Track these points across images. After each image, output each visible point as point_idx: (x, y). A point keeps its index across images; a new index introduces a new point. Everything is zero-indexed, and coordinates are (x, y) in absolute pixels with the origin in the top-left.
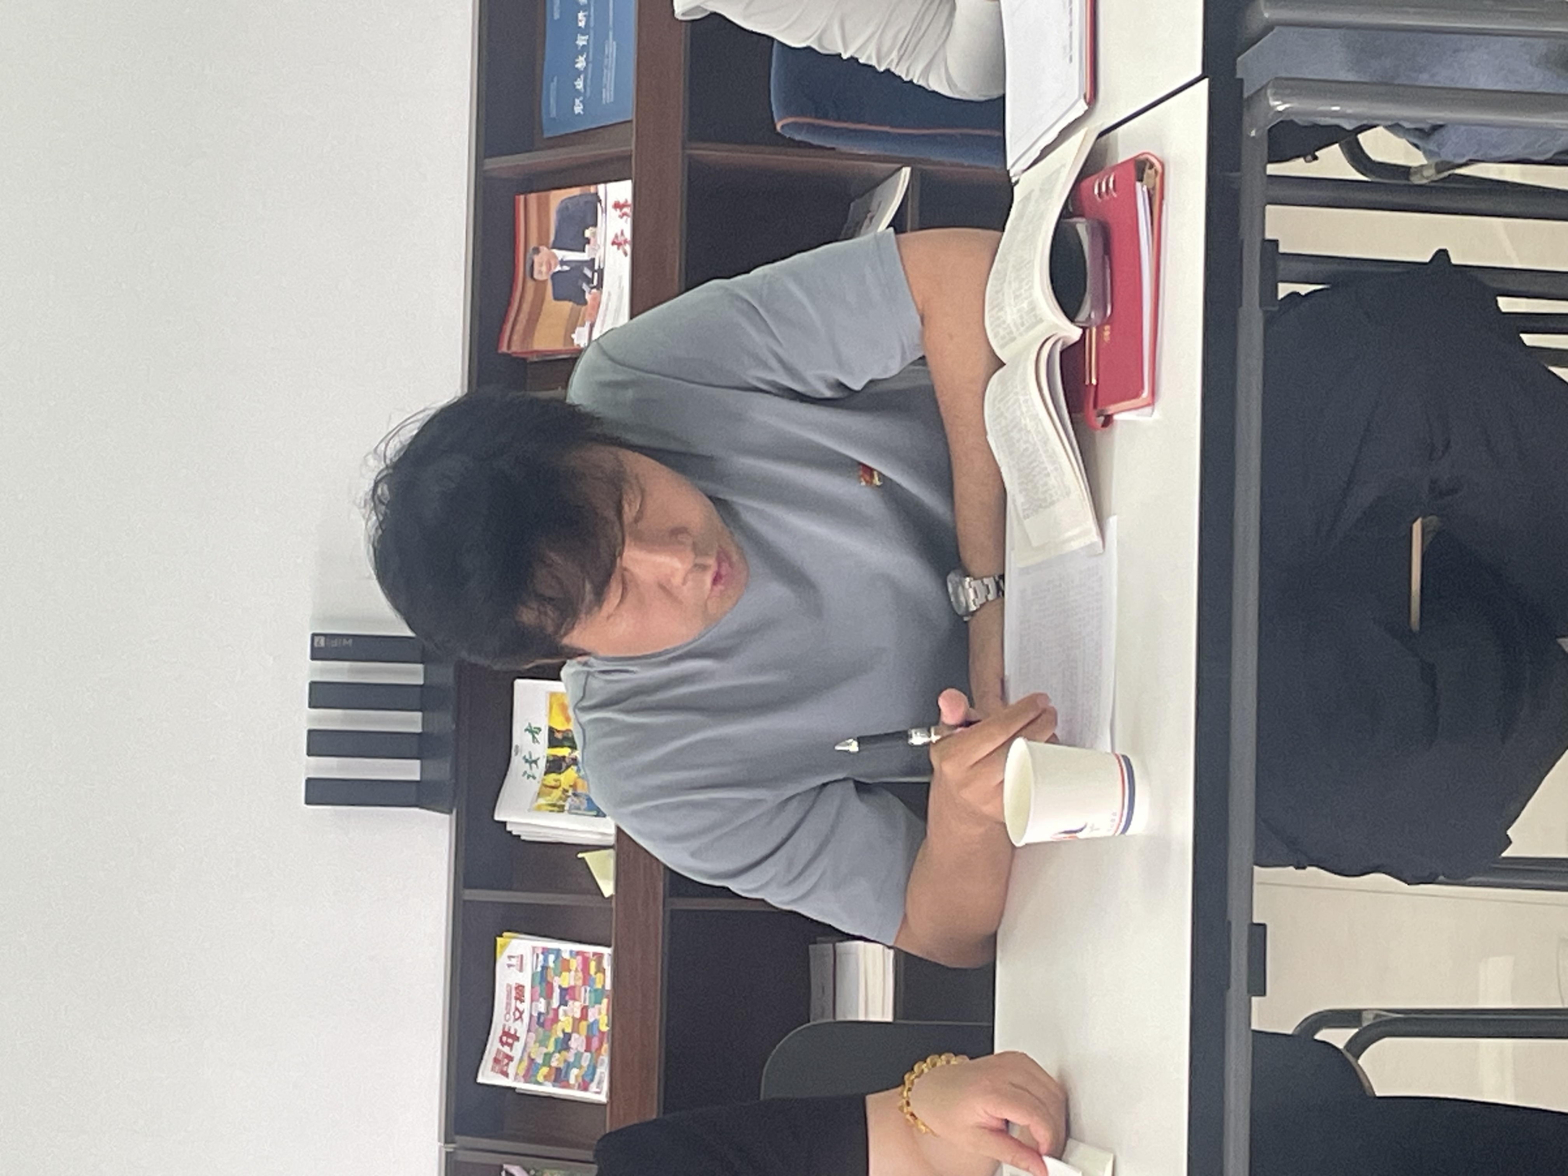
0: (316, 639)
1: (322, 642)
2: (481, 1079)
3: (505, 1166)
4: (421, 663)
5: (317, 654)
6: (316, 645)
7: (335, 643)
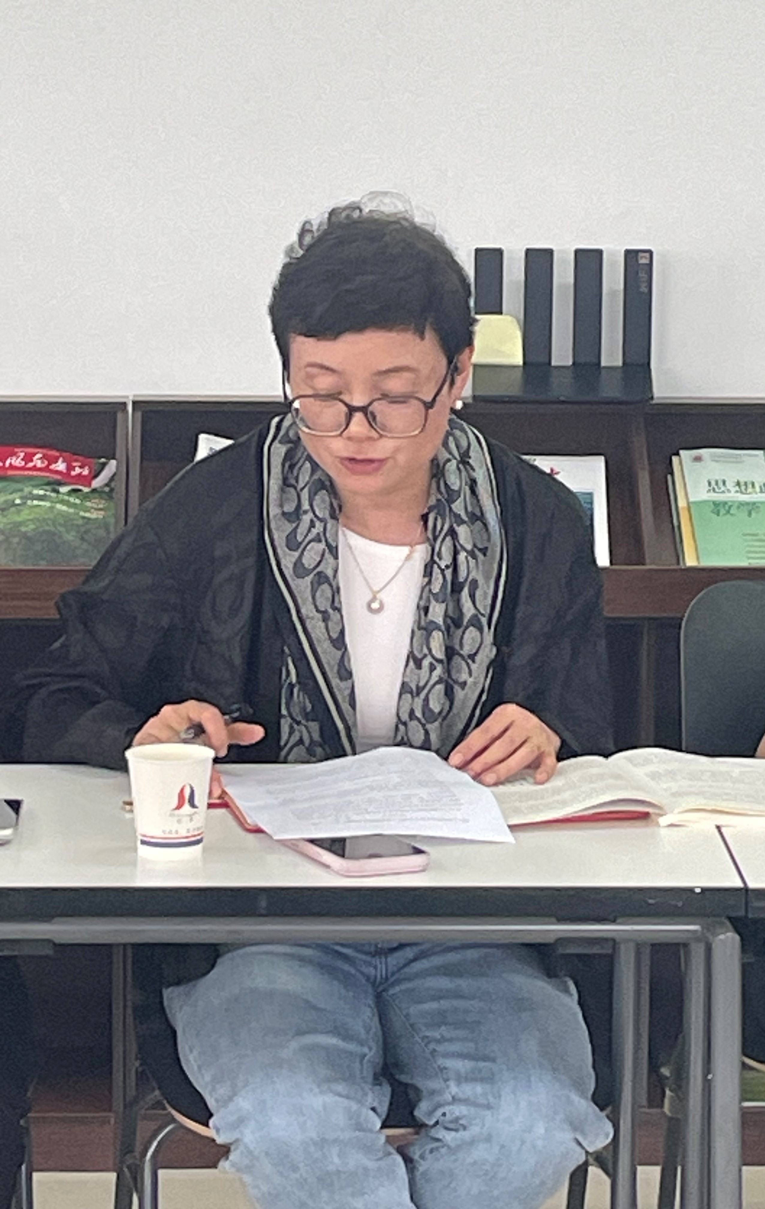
0: (647, 255)
1: (644, 261)
2: (202, 437)
3: (113, 463)
4: (624, 363)
5: (631, 255)
6: (641, 254)
7: (643, 275)
